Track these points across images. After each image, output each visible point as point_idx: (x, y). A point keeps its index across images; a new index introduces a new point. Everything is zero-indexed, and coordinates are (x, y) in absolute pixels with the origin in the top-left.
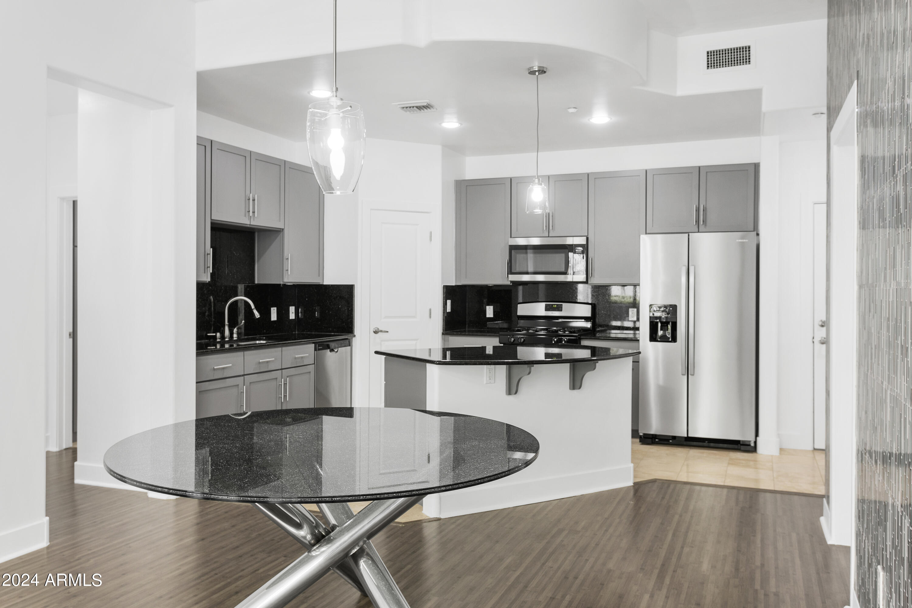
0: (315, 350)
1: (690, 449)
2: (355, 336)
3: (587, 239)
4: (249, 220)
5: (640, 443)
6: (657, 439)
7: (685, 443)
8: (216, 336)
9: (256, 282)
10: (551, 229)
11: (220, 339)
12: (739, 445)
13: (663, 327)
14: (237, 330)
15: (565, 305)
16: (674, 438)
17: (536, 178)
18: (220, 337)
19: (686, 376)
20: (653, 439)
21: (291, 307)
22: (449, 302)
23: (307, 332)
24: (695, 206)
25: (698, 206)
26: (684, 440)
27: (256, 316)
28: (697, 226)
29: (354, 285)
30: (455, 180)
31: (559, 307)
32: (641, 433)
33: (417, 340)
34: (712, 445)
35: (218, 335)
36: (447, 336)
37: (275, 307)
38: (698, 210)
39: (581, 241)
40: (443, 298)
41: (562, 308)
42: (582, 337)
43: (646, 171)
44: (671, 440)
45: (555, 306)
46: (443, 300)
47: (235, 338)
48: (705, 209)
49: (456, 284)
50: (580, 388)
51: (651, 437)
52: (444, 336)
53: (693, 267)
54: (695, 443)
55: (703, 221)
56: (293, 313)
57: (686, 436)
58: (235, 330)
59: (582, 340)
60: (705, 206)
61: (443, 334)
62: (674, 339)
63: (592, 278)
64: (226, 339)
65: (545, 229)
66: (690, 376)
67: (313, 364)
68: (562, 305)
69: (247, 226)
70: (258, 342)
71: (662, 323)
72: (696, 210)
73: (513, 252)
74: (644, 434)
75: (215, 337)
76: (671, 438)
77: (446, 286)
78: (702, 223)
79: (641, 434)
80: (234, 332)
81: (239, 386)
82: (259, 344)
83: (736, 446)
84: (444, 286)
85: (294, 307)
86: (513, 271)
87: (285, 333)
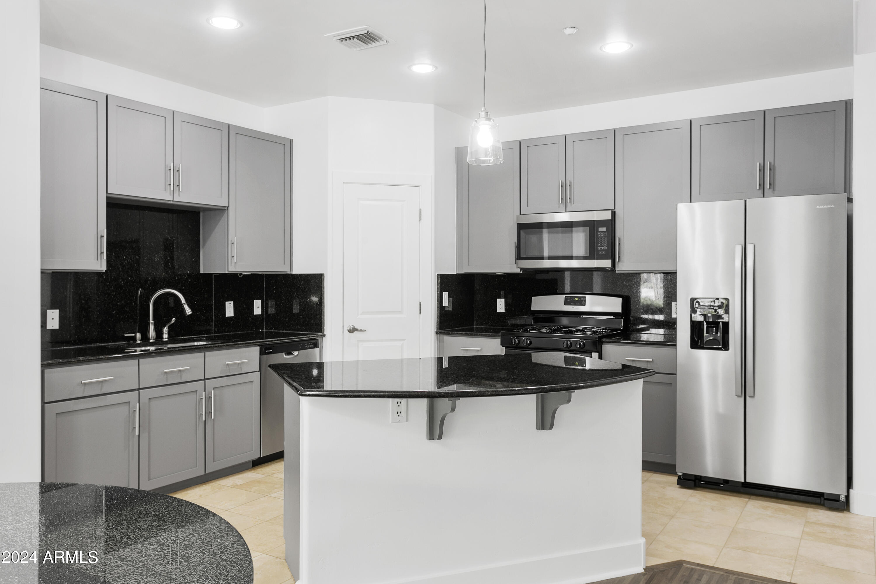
0: (261, 353)
1: (750, 499)
2: (324, 336)
3: (614, 213)
4: (170, 194)
5: (679, 486)
6: (702, 481)
7: (742, 489)
8: (135, 337)
9: (202, 272)
10: (568, 202)
11: (140, 340)
12: (822, 498)
13: (710, 329)
14: (167, 329)
15: (589, 298)
16: (726, 482)
17: (482, 111)
18: (140, 339)
19: (742, 399)
20: (697, 481)
21: (256, 301)
22: (446, 295)
23: (274, 330)
24: (758, 163)
25: (762, 165)
26: (741, 485)
27: (187, 312)
28: (761, 191)
29: (323, 274)
30: (456, 148)
31: (582, 300)
32: (679, 472)
33: (404, 340)
34: (781, 494)
35: (138, 335)
36: (442, 336)
37: (231, 301)
38: (762, 170)
39: (607, 216)
40: (438, 289)
41: (585, 301)
42: (604, 340)
43: (691, 121)
44: (722, 484)
45: (577, 299)
46: (437, 292)
47: (166, 338)
48: (772, 168)
49: (457, 273)
50: (551, 428)
51: (693, 479)
52: (438, 335)
53: (752, 246)
54: (756, 491)
55: (770, 184)
56: (258, 307)
57: (743, 481)
58: (165, 329)
59: (603, 343)
60: (773, 164)
61: (437, 333)
62: (725, 347)
63: (621, 263)
64: (151, 341)
65: (561, 203)
66: (747, 398)
67: (258, 371)
68: (585, 297)
69: (169, 202)
70: (196, 344)
71: (708, 323)
72: (760, 170)
73: (522, 232)
74: (684, 474)
75: (134, 339)
76: (722, 482)
77: (440, 274)
78: (768, 187)
79: (680, 474)
80: (164, 331)
81: (131, 404)
82: (197, 346)
83: (818, 500)
84: (438, 274)
85: (260, 301)
86: (522, 255)
87: (247, 332)
